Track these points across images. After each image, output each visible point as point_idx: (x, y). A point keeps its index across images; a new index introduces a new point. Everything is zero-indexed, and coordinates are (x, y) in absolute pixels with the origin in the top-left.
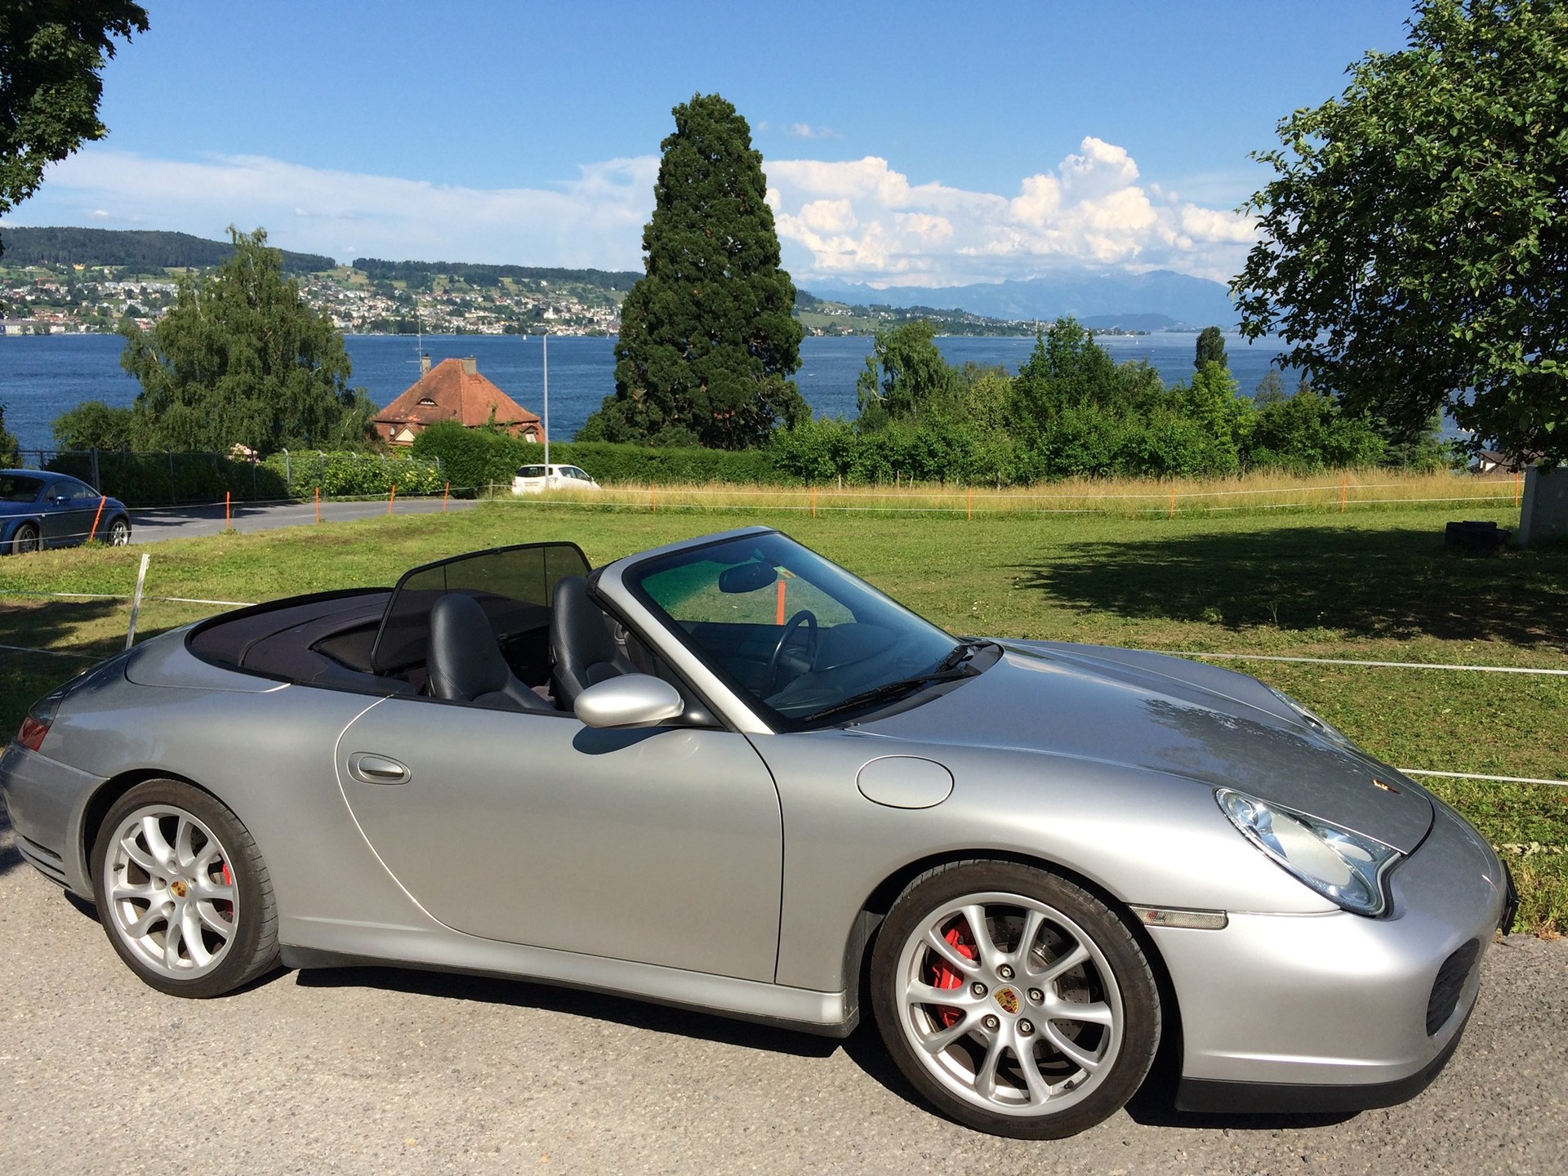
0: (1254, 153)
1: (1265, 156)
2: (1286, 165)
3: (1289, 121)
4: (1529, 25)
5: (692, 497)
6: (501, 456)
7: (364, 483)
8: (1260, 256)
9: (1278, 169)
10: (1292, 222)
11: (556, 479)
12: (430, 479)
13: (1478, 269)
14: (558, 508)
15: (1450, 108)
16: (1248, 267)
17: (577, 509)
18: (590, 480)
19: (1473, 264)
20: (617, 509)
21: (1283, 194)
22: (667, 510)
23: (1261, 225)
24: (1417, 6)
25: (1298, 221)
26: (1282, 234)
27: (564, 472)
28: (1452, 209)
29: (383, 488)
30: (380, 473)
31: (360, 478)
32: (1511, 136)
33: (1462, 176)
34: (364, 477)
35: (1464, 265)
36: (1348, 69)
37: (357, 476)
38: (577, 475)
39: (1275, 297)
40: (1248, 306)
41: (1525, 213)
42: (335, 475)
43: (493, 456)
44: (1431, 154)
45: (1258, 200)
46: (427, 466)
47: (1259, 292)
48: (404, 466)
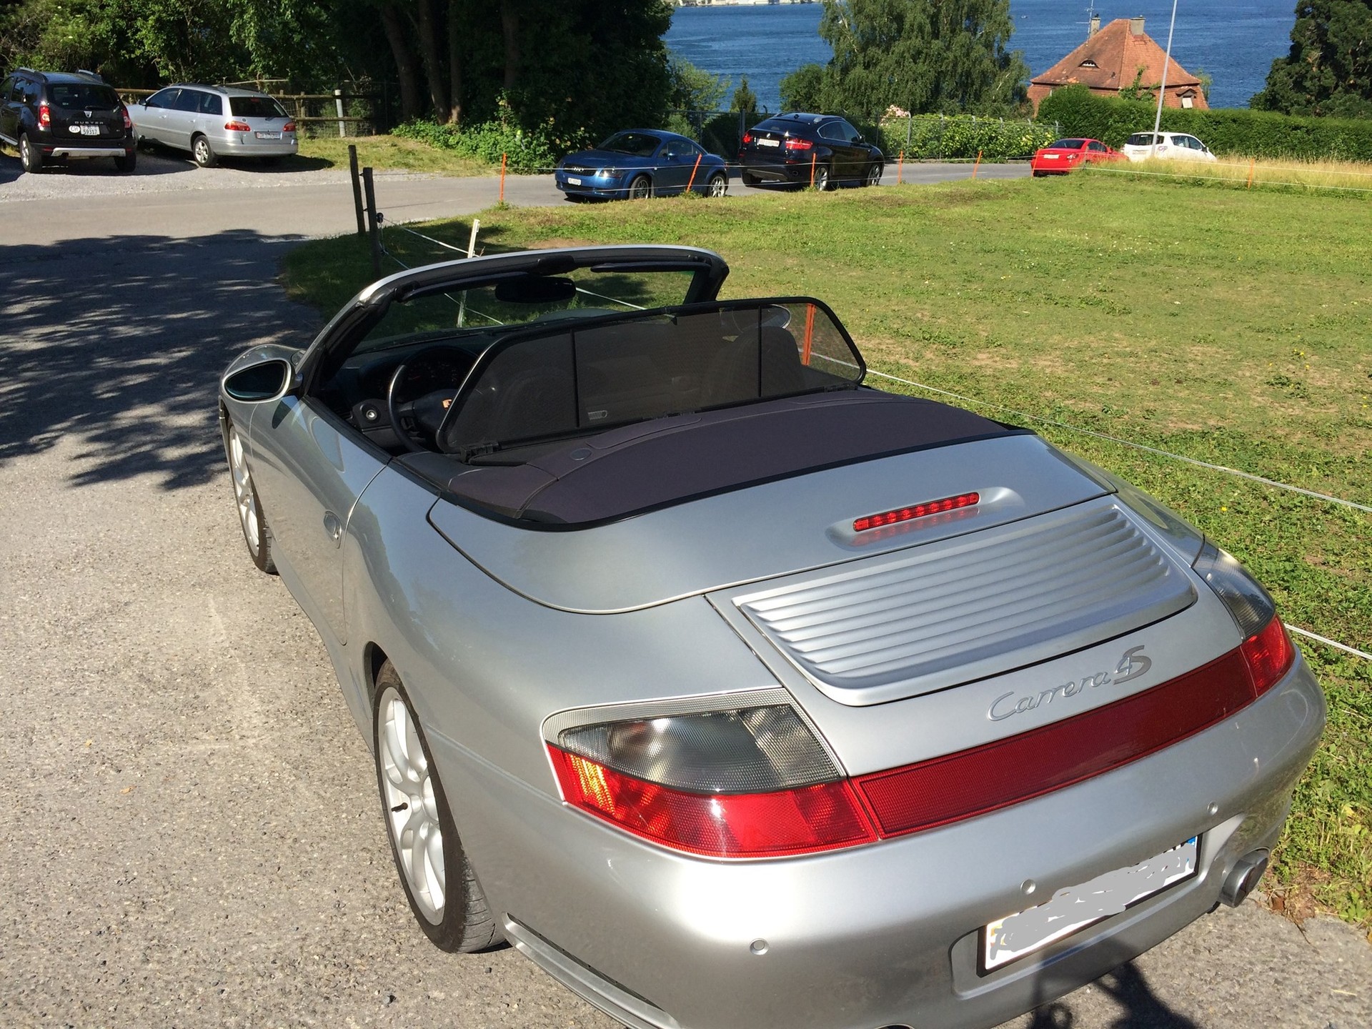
5: (1295, 174)
6: (1124, 122)
7: (978, 146)
11: (1165, 148)
12: (1046, 143)
14: (1148, 178)
17: (1167, 181)
18: (1204, 150)
20: (1209, 183)
22: (1263, 187)
27: (1176, 140)
29: (996, 151)
30: (996, 137)
31: (976, 141)
34: (980, 140)
37: (973, 139)
38: (1192, 145)
42: (952, 138)
43: (1115, 122)
46: (1046, 130)
48: (1021, 130)
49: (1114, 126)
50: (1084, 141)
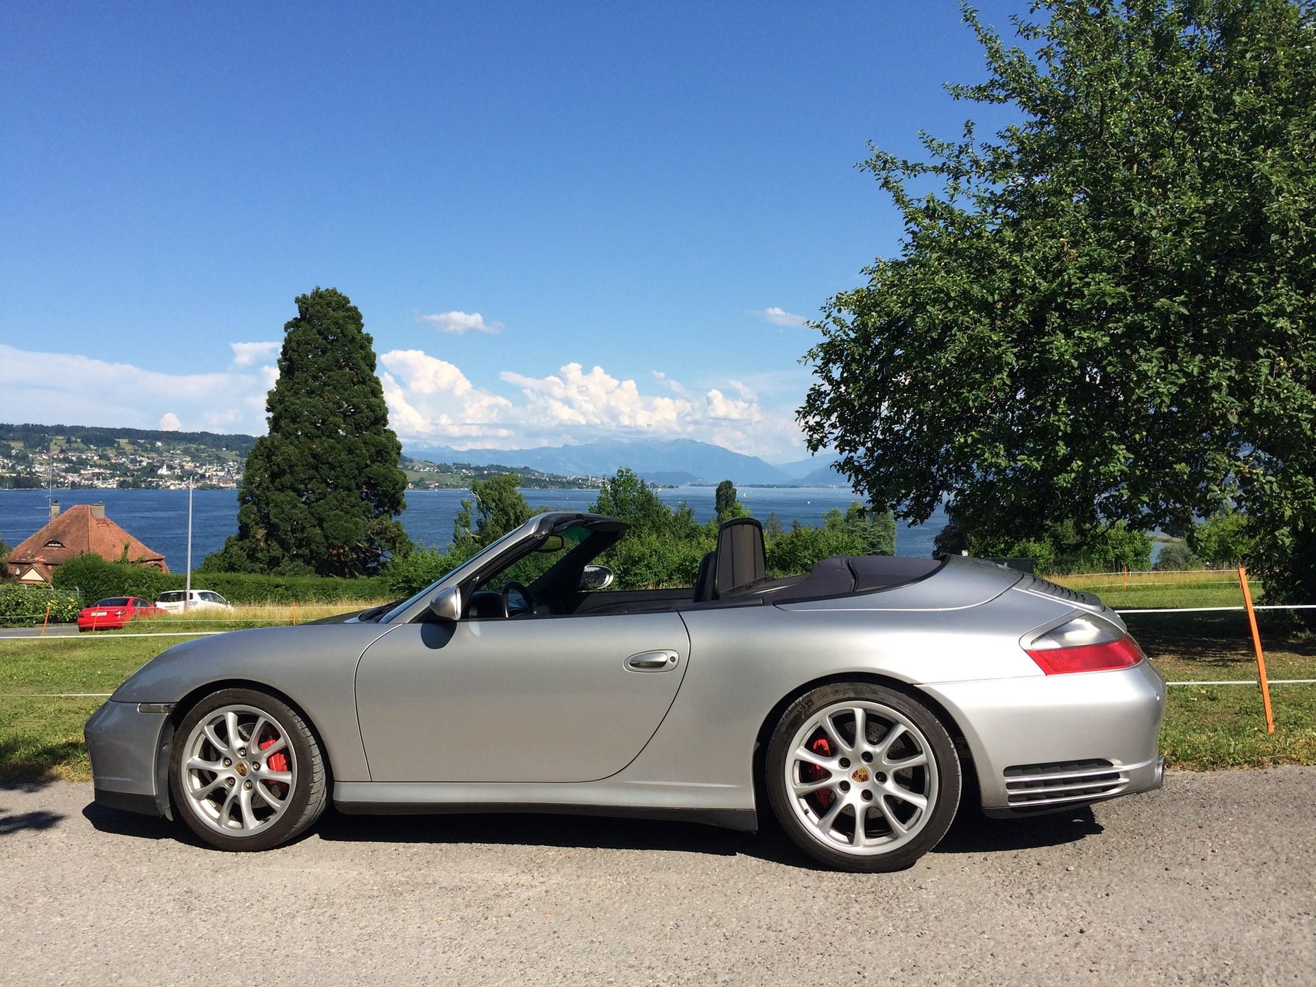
0: (808, 322)
1: (815, 324)
2: (829, 331)
3: (834, 300)
4: (988, 240)
5: (328, 611)
6: (138, 586)
7: (6, 611)
8: (815, 396)
9: (825, 334)
10: (836, 372)
11: (196, 603)
12: (70, 607)
13: (973, 395)
14: (202, 624)
15: (947, 288)
16: (808, 402)
18: (227, 604)
19: (969, 392)
20: (259, 624)
21: (832, 352)
23: (816, 372)
24: (908, 229)
25: (841, 370)
26: (830, 380)
27: (203, 596)
28: (953, 355)
29: (24, 616)
30: (23, 602)
32: (985, 307)
33: (958, 333)
34: (8, 606)
35: (963, 393)
36: (863, 271)
38: (214, 598)
39: (829, 422)
40: (811, 429)
41: (999, 357)
43: (131, 586)
44: (938, 318)
45: (813, 355)
46: (68, 595)
47: (818, 419)
48: (45, 595)
49: (130, 589)
50: (129, 599)
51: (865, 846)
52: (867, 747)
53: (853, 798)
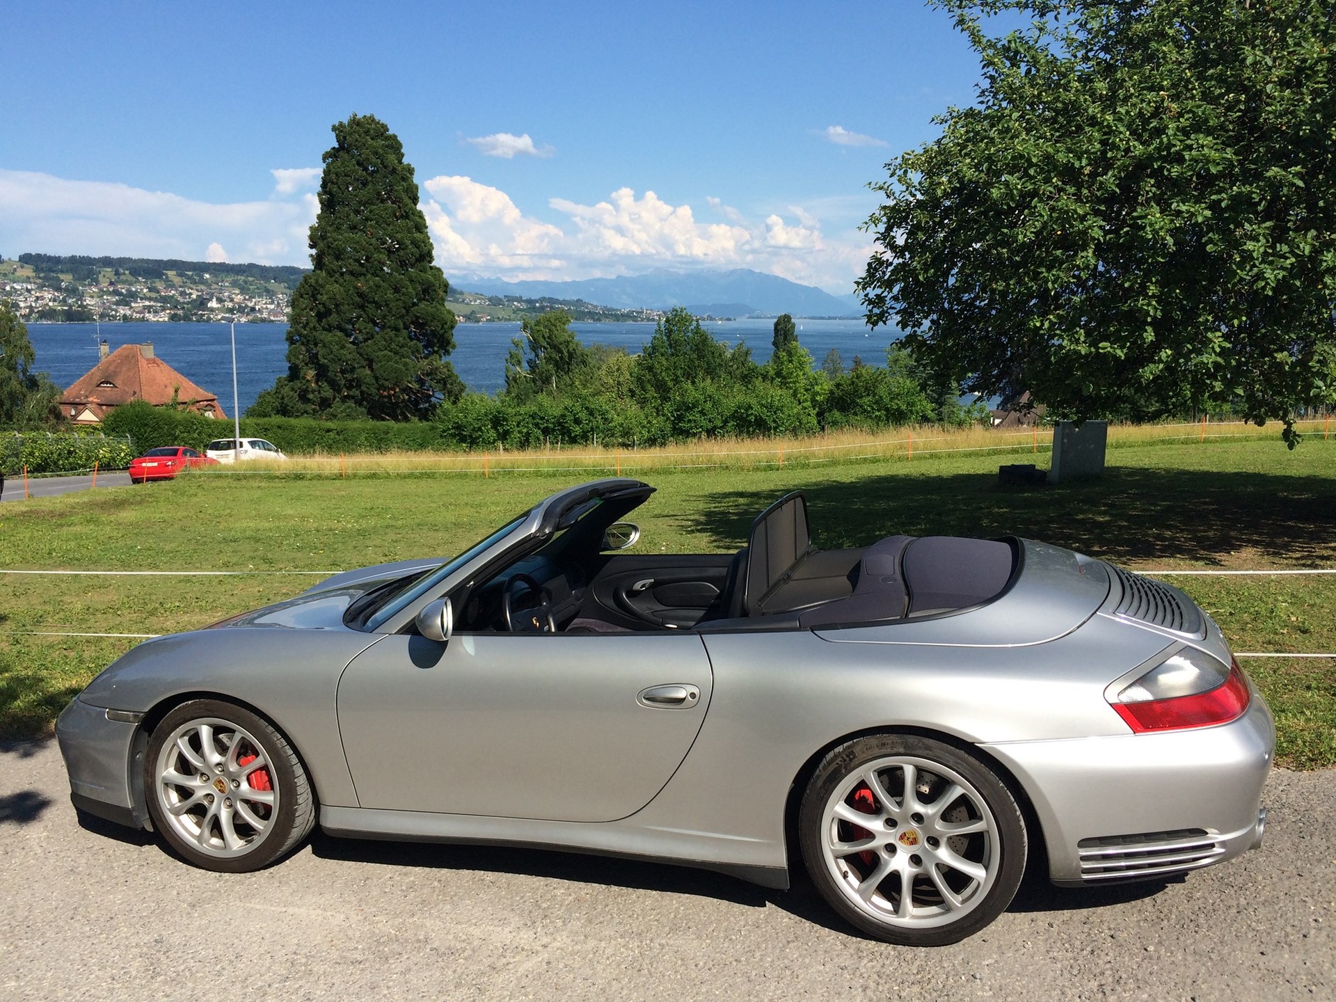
0: (870, 184)
1: (878, 186)
2: (894, 193)
3: (899, 160)
4: (1077, 91)
5: (377, 463)
6: (189, 432)
7: (59, 460)
8: (875, 265)
9: (888, 197)
10: (900, 238)
11: (246, 451)
12: (123, 455)
13: (1053, 275)
14: (253, 477)
15: (1028, 154)
16: (868, 271)
17: (271, 478)
18: (277, 451)
19: (1049, 271)
20: (309, 476)
21: (896, 216)
22: (355, 476)
23: (878, 239)
24: (985, 74)
25: (905, 236)
26: (892, 246)
27: (253, 444)
28: (1033, 230)
29: (78, 464)
30: (75, 451)
31: (55, 456)
32: (1070, 174)
33: (1038, 205)
34: (59, 455)
35: (1042, 273)
36: (933, 120)
37: (52, 454)
38: (265, 447)
39: (891, 295)
40: (870, 302)
41: (1084, 233)
42: (32, 454)
43: (182, 433)
44: (1017, 189)
45: (874, 220)
46: (119, 443)
47: (878, 291)
48: (97, 443)
49: (182, 435)
50: (178, 450)
51: (913, 916)
52: (918, 808)
53: (900, 863)
